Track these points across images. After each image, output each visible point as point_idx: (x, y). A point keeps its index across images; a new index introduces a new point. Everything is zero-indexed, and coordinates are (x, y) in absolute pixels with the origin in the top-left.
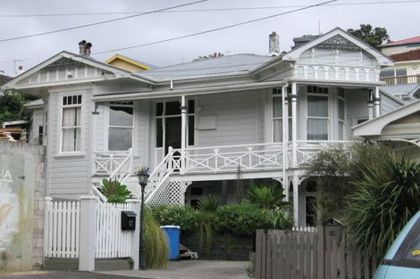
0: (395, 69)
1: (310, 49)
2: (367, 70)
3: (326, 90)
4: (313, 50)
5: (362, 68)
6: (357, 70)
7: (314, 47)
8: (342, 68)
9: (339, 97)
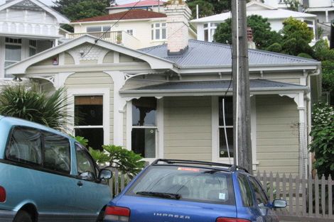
0: (102, 26)
1: (5, 9)
2: (49, 27)
3: (19, 40)
4: (7, 10)
5: (45, 25)
6: (41, 26)
7: (8, 8)
8: (30, 24)
9: (31, 46)
